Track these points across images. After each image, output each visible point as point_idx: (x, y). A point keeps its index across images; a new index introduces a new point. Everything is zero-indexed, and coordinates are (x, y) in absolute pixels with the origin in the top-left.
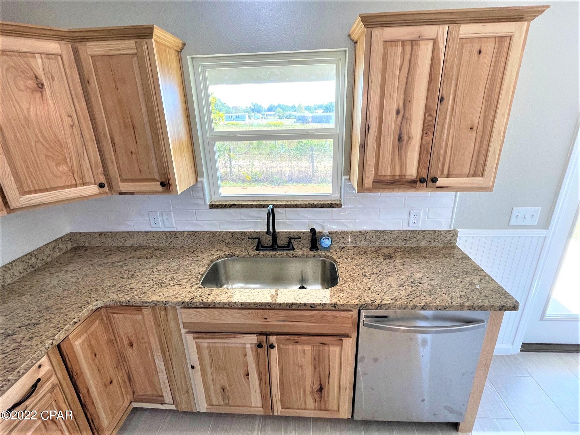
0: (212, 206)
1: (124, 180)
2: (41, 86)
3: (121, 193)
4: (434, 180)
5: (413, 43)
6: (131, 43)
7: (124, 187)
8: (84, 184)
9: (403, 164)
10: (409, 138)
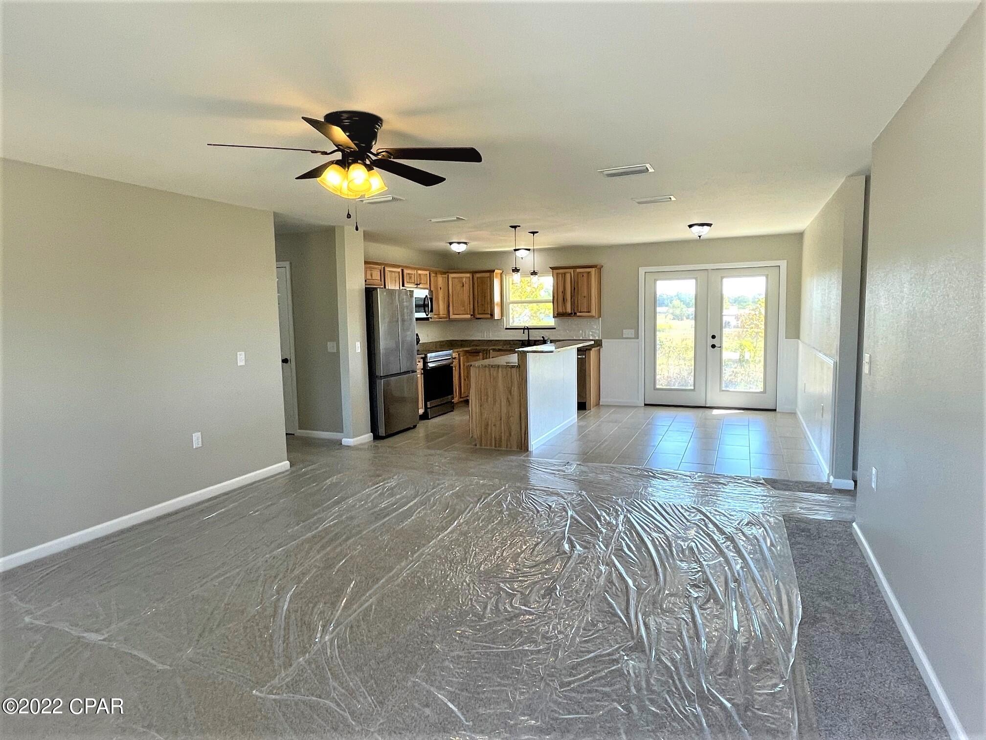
0: (506, 329)
1: (478, 314)
2: (463, 285)
3: (477, 318)
4: (575, 313)
5: (565, 274)
6: (488, 274)
7: (478, 316)
8: (468, 314)
9: (566, 309)
10: (566, 300)
